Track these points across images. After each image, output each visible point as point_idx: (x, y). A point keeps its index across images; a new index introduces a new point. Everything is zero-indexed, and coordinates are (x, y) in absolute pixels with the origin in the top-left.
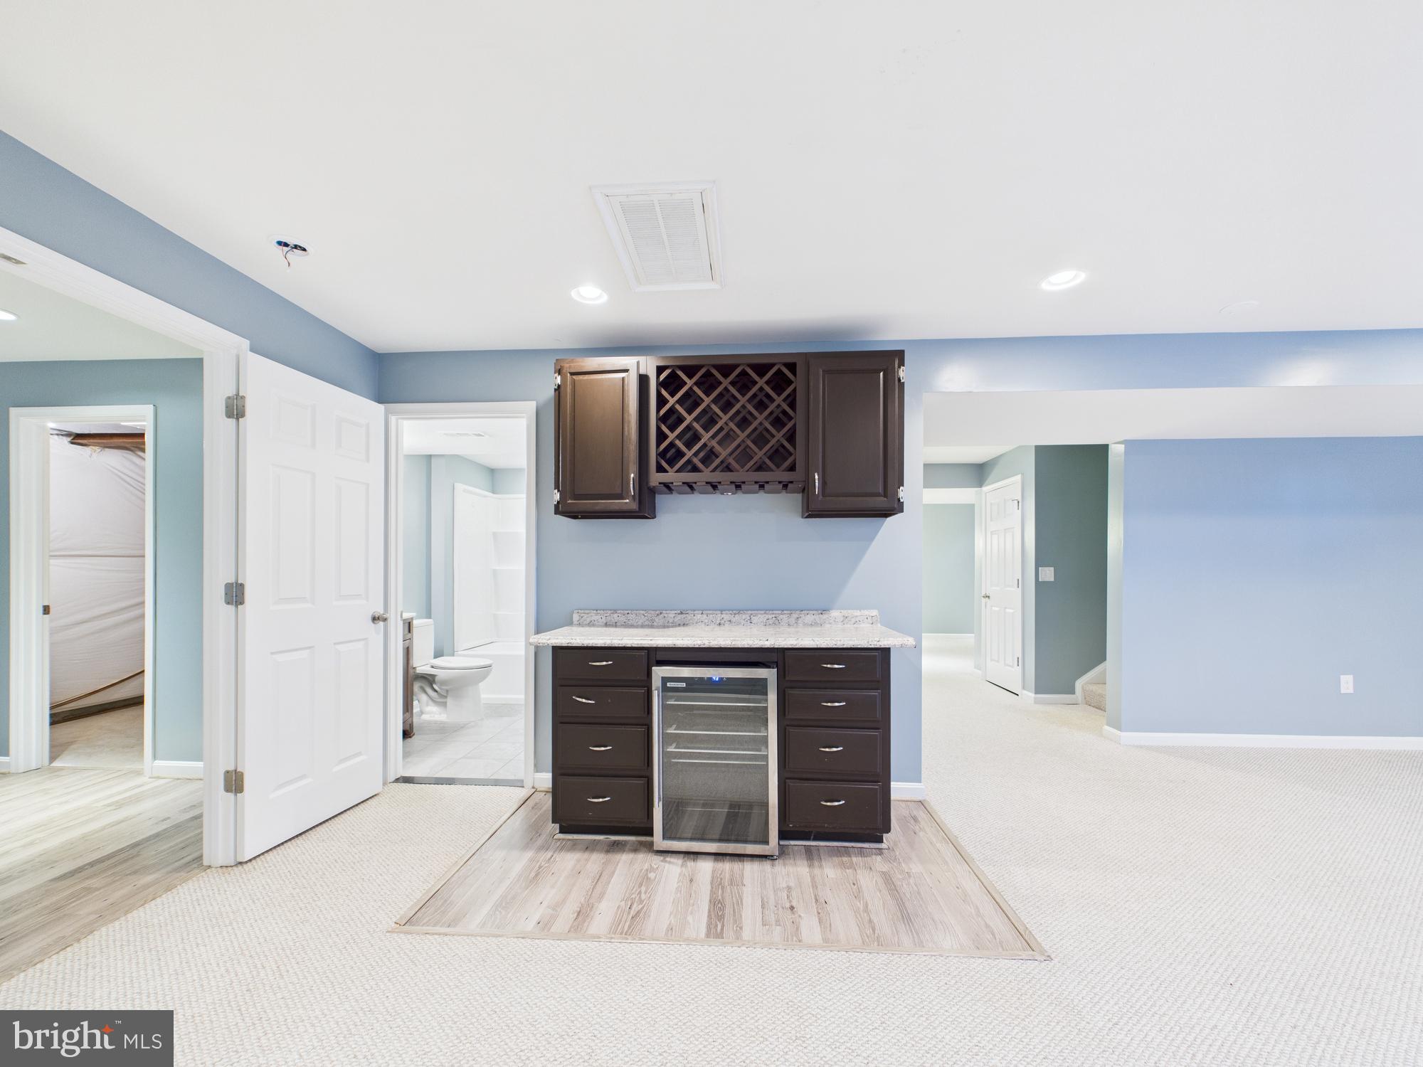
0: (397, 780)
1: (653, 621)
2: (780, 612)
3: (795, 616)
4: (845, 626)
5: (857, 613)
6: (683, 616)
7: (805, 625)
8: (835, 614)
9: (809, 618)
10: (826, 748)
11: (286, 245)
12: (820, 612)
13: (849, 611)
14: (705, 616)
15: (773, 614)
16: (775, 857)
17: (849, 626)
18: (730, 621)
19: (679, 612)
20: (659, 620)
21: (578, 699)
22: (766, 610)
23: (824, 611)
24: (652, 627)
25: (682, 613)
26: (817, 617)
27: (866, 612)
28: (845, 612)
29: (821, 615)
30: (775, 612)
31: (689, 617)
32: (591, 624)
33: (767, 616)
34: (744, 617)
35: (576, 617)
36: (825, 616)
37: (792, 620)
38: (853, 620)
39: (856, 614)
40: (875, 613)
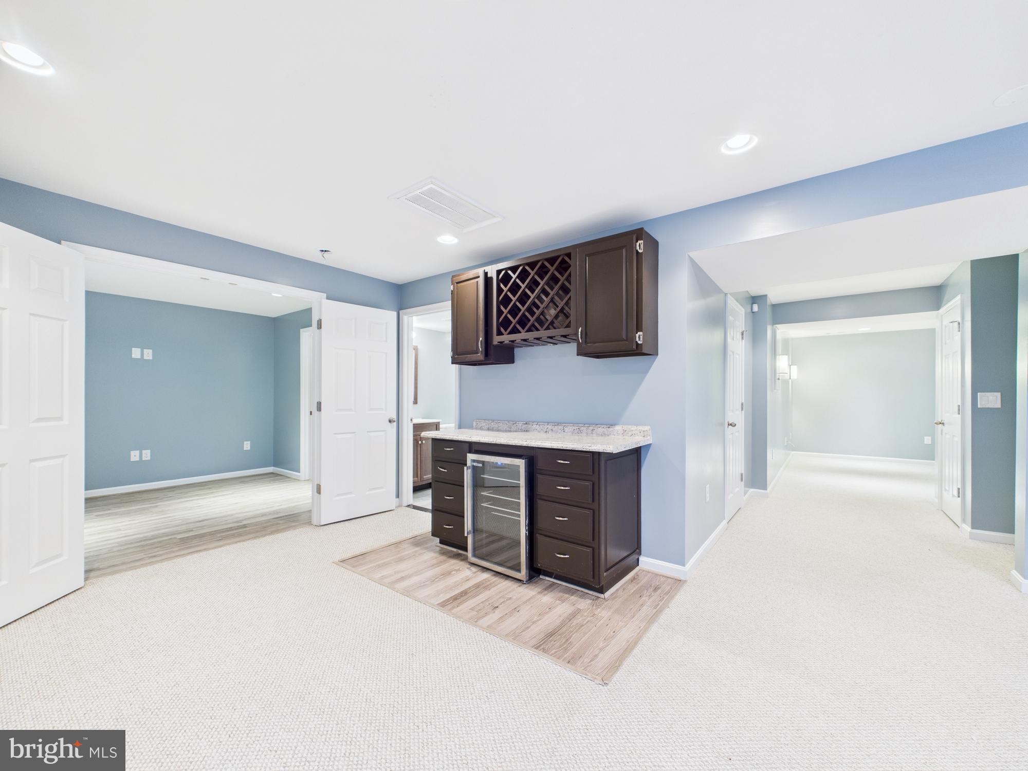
0: (409, 506)
1: (511, 428)
2: (582, 425)
3: (591, 428)
4: (625, 437)
5: (634, 428)
6: (527, 425)
7: (598, 435)
8: (618, 428)
9: (600, 430)
10: (559, 517)
11: (323, 251)
12: (608, 426)
13: (630, 427)
14: (538, 426)
15: (578, 426)
16: (525, 582)
17: (627, 437)
18: (552, 430)
19: (525, 423)
20: (514, 428)
21: (440, 469)
22: (574, 424)
23: (612, 425)
24: (510, 431)
25: (526, 423)
26: (605, 430)
27: (640, 428)
28: (625, 427)
29: (608, 429)
30: (579, 425)
31: (529, 426)
32: (481, 429)
33: (574, 428)
34: (560, 427)
35: (474, 424)
36: (611, 429)
37: (590, 431)
38: (630, 433)
39: (632, 429)
40: (647, 428)
